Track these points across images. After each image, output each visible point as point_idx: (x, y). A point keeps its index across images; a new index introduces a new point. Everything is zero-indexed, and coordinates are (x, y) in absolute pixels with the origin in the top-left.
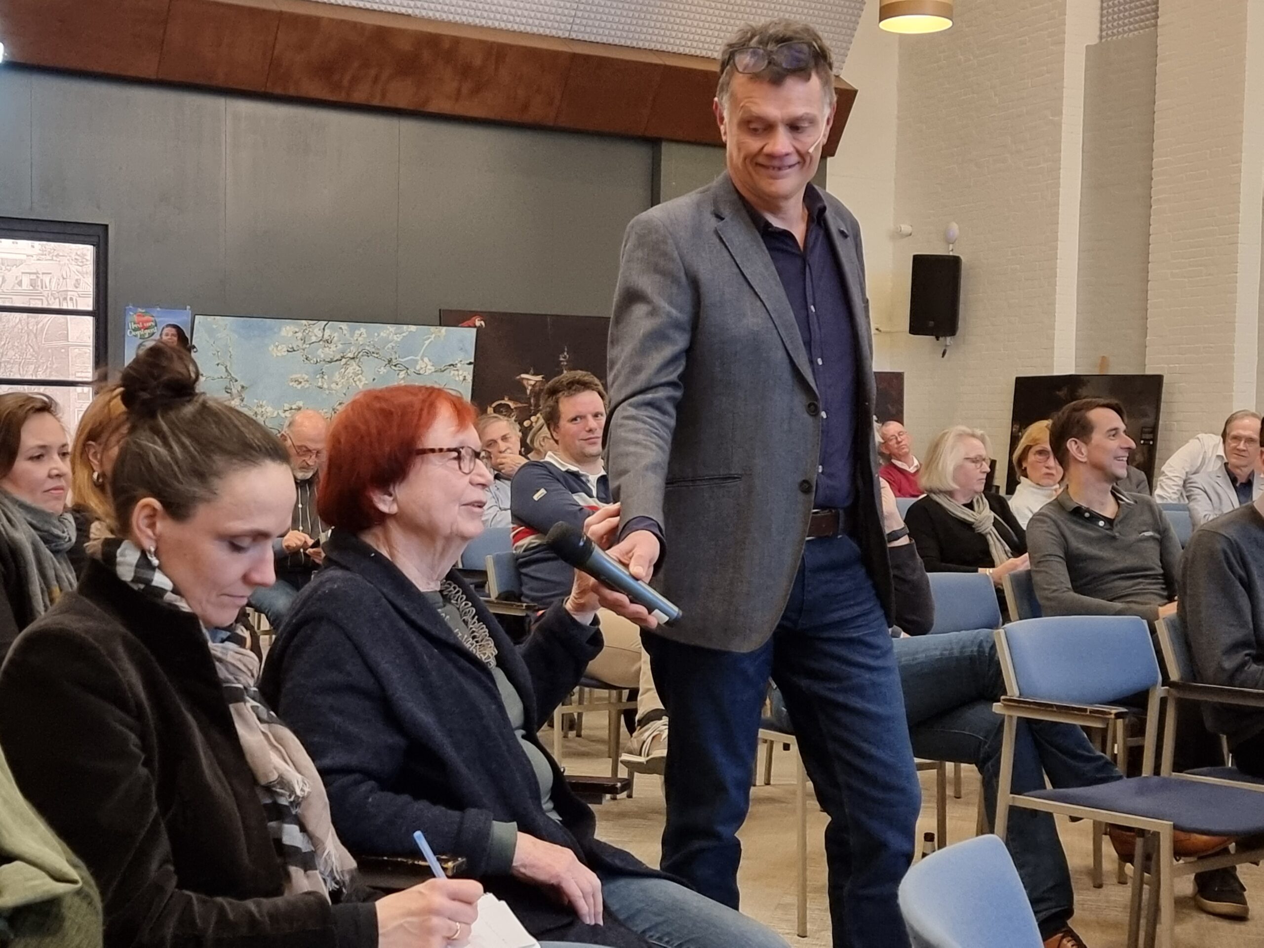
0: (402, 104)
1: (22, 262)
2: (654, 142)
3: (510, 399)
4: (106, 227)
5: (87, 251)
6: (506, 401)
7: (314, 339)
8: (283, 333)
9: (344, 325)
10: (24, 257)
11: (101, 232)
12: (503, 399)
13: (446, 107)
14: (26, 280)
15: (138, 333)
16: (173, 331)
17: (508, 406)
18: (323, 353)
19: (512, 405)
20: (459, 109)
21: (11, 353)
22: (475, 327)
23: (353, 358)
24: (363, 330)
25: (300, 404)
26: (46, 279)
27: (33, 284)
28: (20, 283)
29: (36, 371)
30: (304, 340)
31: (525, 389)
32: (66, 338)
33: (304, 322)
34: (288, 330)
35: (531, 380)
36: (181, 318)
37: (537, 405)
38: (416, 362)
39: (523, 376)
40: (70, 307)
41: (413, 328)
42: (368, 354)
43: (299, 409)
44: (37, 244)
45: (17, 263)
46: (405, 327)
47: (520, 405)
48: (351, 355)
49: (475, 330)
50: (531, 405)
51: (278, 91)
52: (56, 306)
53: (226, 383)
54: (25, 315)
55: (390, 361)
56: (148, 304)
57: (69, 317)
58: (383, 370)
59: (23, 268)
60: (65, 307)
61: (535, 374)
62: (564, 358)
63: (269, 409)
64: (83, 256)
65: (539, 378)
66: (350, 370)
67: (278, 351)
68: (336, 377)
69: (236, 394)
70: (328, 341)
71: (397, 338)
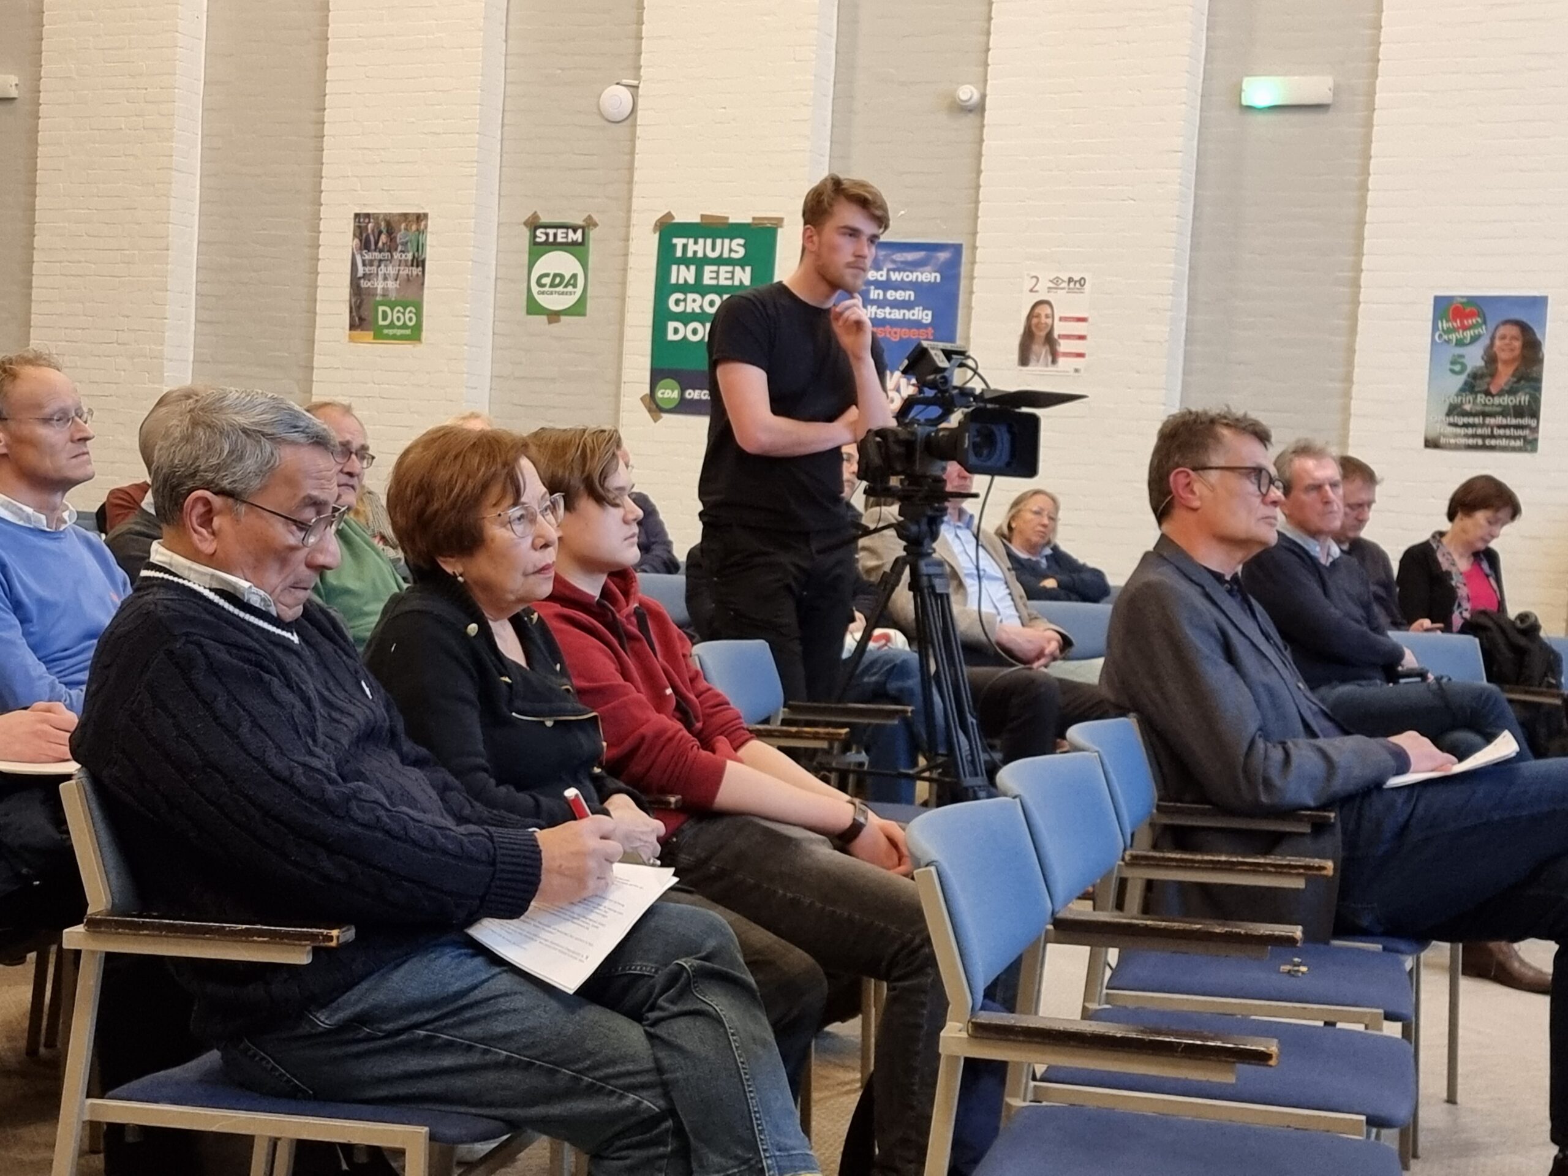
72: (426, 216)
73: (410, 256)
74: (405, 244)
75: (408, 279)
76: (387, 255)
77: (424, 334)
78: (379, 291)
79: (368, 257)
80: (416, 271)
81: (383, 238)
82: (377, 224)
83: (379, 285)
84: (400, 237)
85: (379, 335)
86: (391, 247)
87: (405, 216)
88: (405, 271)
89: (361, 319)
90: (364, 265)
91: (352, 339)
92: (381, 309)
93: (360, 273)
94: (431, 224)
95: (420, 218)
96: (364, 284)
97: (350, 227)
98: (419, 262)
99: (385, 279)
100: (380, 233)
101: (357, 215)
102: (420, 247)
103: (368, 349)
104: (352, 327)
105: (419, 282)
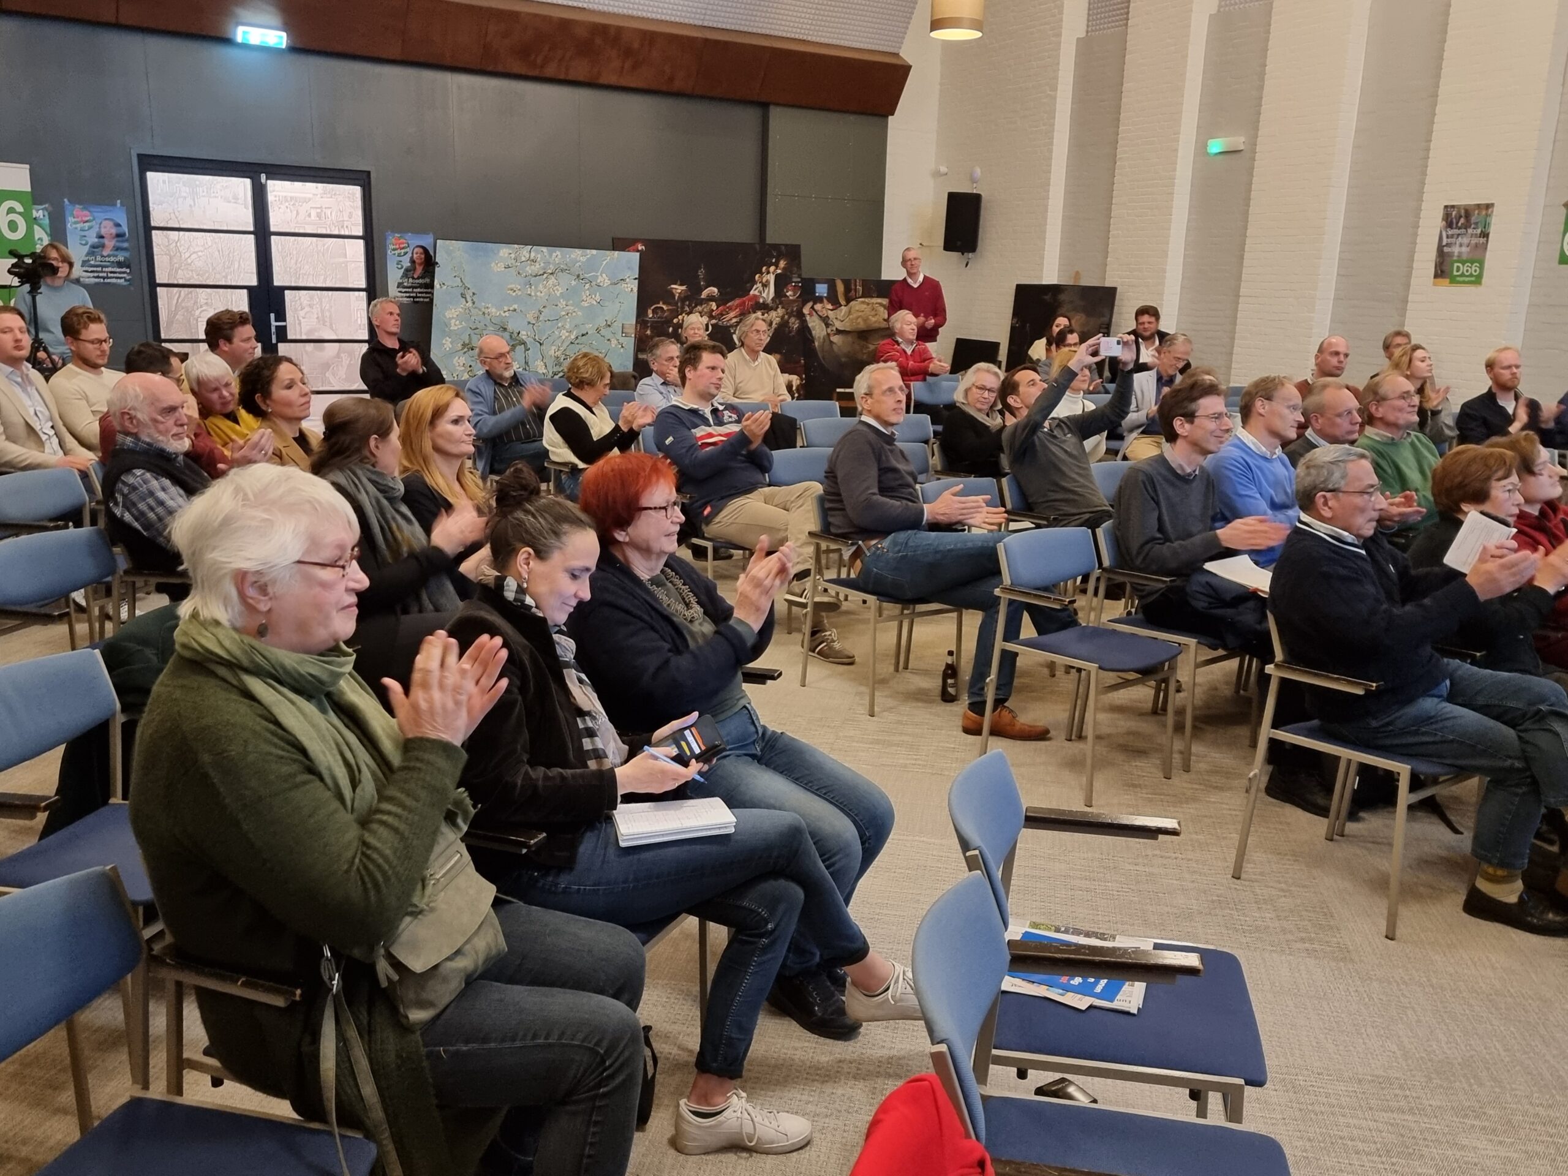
0: (581, 79)
1: (310, 200)
2: (765, 106)
3: (665, 303)
4: (369, 173)
5: (357, 191)
6: (661, 305)
7: (523, 259)
8: (501, 253)
9: (544, 249)
10: (311, 196)
11: (365, 176)
12: (659, 302)
13: (613, 80)
14: (313, 213)
15: (396, 252)
16: (420, 250)
17: (662, 308)
18: (531, 269)
19: (665, 307)
20: (624, 82)
21: (307, 267)
22: (638, 251)
23: (553, 274)
24: (558, 252)
25: (515, 306)
26: (328, 212)
27: (319, 216)
28: (309, 215)
29: (325, 280)
30: (516, 259)
31: (674, 296)
32: (345, 256)
33: (515, 246)
34: (505, 252)
35: (678, 289)
36: (427, 241)
37: (683, 308)
38: (595, 277)
39: (673, 286)
40: (347, 233)
41: (594, 252)
42: (563, 270)
43: (515, 310)
44: (320, 185)
45: (306, 201)
46: (587, 251)
47: (671, 308)
48: (550, 271)
49: (638, 254)
50: (679, 308)
51: (490, 68)
52: (336, 232)
53: (461, 290)
54: (314, 239)
55: (578, 276)
56: (403, 231)
57: (346, 240)
58: (573, 283)
59: (311, 204)
60: (342, 233)
61: (681, 285)
62: (701, 273)
63: (494, 310)
64: (354, 194)
65: (684, 288)
66: (550, 282)
67: (498, 267)
68: (541, 287)
69: (469, 299)
70: (534, 261)
71: (583, 259)
72: (1492, 205)
73: (1479, 231)
74: (1476, 224)
75: (1476, 245)
76: (1463, 231)
77: (1484, 280)
78: (1456, 254)
79: (1450, 232)
80: (1482, 240)
81: (1462, 220)
82: (1459, 212)
83: (1456, 250)
84: (1473, 219)
85: (1453, 281)
86: (1466, 226)
87: (1479, 206)
88: (1474, 241)
89: (1442, 272)
90: (1448, 237)
91: (1435, 284)
92: (1456, 265)
93: (1445, 242)
94: (1496, 210)
95: (1489, 206)
96: (1446, 249)
97: (1440, 214)
98: (1485, 235)
99: (1461, 245)
100: (1461, 217)
101: (1446, 207)
102: (1486, 225)
103: (1445, 289)
104: (1436, 276)
105: (1485, 247)
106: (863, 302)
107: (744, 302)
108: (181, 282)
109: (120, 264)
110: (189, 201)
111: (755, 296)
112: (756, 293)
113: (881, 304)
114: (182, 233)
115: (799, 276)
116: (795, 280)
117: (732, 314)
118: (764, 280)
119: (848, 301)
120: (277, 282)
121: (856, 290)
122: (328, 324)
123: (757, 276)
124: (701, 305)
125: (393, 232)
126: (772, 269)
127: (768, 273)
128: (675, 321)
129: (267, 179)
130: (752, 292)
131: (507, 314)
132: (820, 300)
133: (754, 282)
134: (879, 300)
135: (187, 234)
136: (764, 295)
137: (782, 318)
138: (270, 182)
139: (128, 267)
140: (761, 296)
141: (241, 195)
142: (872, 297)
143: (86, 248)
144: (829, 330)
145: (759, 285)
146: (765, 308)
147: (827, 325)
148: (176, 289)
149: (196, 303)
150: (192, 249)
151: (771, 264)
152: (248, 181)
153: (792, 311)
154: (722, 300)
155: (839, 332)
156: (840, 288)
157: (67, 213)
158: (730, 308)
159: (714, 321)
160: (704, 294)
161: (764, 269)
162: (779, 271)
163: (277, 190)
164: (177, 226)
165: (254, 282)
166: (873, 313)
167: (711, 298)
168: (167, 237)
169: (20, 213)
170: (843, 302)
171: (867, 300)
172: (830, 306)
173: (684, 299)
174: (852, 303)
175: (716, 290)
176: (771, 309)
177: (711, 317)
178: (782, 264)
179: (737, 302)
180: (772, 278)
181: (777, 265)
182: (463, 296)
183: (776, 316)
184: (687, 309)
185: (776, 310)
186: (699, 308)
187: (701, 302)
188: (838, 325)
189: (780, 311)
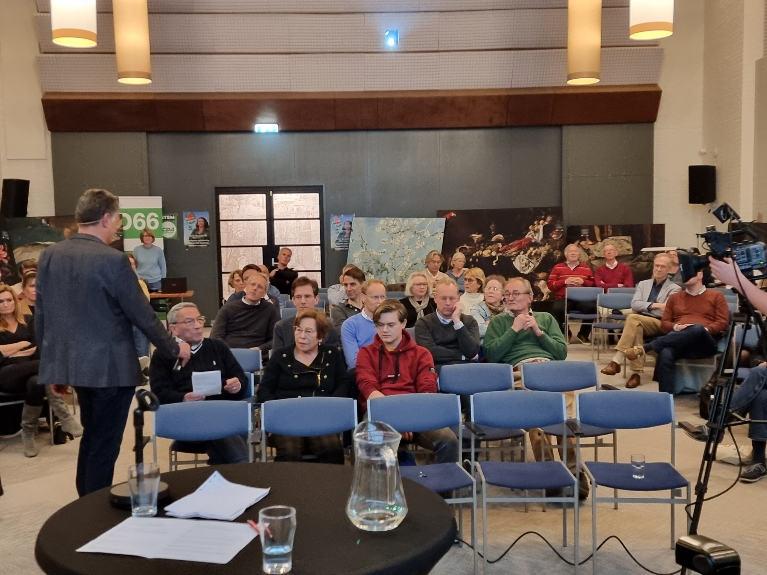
1: (293, 202)
2: (560, 126)
3: (467, 245)
4: (322, 186)
5: (317, 196)
6: (465, 246)
7: (390, 225)
8: (380, 223)
9: (400, 219)
10: (294, 200)
11: (320, 188)
12: (463, 245)
13: (455, 125)
14: (295, 208)
15: (335, 225)
16: (348, 223)
17: (466, 248)
18: (393, 230)
19: (468, 247)
21: (291, 235)
22: (445, 217)
23: (403, 232)
24: (407, 220)
25: (385, 250)
26: (302, 207)
27: (298, 209)
28: (293, 210)
31: (473, 241)
32: (310, 228)
33: (388, 218)
34: (382, 221)
35: (476, 237)
37: (479, 247)
38: (424, 232)
39: (473, 235)
40: (312, 217)
42: (408, 230)
43: (384, 252)
44: (299, 195)
46: (421, 219)
47: (471, 247)
48: (402, 230)
49: (445, 219)
50: (476, 247)
51: (383, 127)
52: (306, 217)
53: (361, 243)
54: (295, 221)
55: (415, 232)
56: (338, 214)
57: (311, 221)
58: (413, 236)
59: (294, 204)
60: (309, 217)
61: (478, 234)
62: (492, 227)
63: (375, 252)
64: (315, 197)
65: (480, 236)
66: (402, 236)
67: (378, 230)
68: (397, 239)
69: (364, 247)
70: (395, 226)
71: (418, 223)
106: (613, 239)
107: (521, 242)
108: (232, 245)
109: (205, 238)
110: (237, 207)
111: (529, 239)
112: (530, 236)
113: (625, 240)
114: (233, 222)
115: (562, 225)
116: (557, 227)
117: (513, 250)
118: (536, 229)
119: (603, 238)
120: (277, 243)
121: (608, 232)
122: (301, 263)
123: (530, 227)
124: (492, 245)
125: (334, 215)
126: (541, 222)
127: (539, 224)
128: (474, 255)
129: (273, 193)
130: (527, 236)
131: (380, 254)
132: (584, 239)
133: (528, 230)
134: (624, 238)
135: (236, 222)
136: (536, 238)
137: (548, 251)
138: (275, 195)
139: (209, 239)
140: (533, 238)
141: (261, 202)
142: (618, 235)
143: (191, 232)
144: (590, 257)
145: (532, 232)
146: (536, 245)
147: (589, 254)
148: (230, 248)
149: (238, 254)
150: (238, 229)
151: (541, 219)
152: (264, 195)
153: (556, 247)
154: (505, 242)
155: (597, 258)
156: (597, 231)
157: (184, 216)
158: (512, 246)
159: (500, 254)
160: (494, 239)
161: (536, 222)
162: (546, 223)
163: (278, 198)
164: (231, 219)
165: (265, 243)
166: (620, 246)
167: (498, 241)
168: (227, 224)
169: (156, 218)
170: (599, 239)
171: (615, 238)
172: (591, 243)
173: (480, 242)
174: (605, 240)
175: (501, 236)
176: (541, 245)
177: (498, 252)
178: (549, 218)
179: (516, 242)
180: (541, 228)
181: (545, 220)
182: (362, 246)
183: (543, 250)
184: (482, 248)
185: (544, 245)
186: (490, 247)
187: (492, 243)
188: (596, 254)
189: (547, 247)
